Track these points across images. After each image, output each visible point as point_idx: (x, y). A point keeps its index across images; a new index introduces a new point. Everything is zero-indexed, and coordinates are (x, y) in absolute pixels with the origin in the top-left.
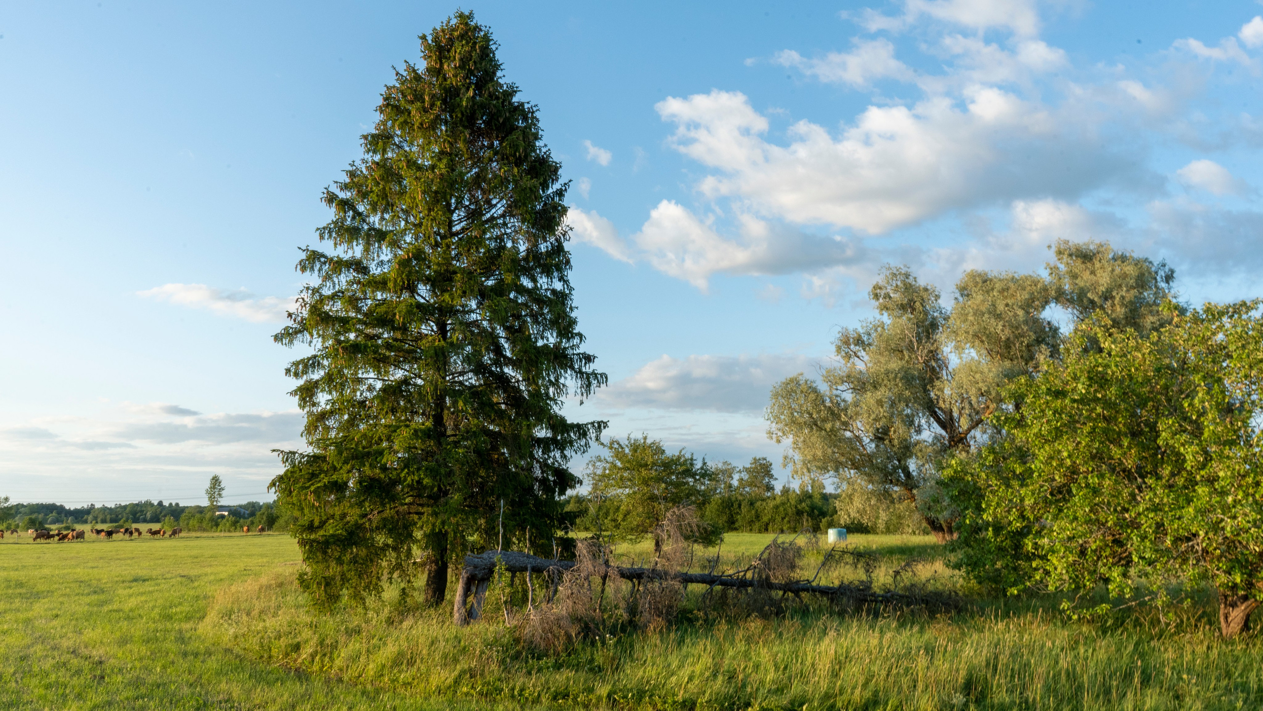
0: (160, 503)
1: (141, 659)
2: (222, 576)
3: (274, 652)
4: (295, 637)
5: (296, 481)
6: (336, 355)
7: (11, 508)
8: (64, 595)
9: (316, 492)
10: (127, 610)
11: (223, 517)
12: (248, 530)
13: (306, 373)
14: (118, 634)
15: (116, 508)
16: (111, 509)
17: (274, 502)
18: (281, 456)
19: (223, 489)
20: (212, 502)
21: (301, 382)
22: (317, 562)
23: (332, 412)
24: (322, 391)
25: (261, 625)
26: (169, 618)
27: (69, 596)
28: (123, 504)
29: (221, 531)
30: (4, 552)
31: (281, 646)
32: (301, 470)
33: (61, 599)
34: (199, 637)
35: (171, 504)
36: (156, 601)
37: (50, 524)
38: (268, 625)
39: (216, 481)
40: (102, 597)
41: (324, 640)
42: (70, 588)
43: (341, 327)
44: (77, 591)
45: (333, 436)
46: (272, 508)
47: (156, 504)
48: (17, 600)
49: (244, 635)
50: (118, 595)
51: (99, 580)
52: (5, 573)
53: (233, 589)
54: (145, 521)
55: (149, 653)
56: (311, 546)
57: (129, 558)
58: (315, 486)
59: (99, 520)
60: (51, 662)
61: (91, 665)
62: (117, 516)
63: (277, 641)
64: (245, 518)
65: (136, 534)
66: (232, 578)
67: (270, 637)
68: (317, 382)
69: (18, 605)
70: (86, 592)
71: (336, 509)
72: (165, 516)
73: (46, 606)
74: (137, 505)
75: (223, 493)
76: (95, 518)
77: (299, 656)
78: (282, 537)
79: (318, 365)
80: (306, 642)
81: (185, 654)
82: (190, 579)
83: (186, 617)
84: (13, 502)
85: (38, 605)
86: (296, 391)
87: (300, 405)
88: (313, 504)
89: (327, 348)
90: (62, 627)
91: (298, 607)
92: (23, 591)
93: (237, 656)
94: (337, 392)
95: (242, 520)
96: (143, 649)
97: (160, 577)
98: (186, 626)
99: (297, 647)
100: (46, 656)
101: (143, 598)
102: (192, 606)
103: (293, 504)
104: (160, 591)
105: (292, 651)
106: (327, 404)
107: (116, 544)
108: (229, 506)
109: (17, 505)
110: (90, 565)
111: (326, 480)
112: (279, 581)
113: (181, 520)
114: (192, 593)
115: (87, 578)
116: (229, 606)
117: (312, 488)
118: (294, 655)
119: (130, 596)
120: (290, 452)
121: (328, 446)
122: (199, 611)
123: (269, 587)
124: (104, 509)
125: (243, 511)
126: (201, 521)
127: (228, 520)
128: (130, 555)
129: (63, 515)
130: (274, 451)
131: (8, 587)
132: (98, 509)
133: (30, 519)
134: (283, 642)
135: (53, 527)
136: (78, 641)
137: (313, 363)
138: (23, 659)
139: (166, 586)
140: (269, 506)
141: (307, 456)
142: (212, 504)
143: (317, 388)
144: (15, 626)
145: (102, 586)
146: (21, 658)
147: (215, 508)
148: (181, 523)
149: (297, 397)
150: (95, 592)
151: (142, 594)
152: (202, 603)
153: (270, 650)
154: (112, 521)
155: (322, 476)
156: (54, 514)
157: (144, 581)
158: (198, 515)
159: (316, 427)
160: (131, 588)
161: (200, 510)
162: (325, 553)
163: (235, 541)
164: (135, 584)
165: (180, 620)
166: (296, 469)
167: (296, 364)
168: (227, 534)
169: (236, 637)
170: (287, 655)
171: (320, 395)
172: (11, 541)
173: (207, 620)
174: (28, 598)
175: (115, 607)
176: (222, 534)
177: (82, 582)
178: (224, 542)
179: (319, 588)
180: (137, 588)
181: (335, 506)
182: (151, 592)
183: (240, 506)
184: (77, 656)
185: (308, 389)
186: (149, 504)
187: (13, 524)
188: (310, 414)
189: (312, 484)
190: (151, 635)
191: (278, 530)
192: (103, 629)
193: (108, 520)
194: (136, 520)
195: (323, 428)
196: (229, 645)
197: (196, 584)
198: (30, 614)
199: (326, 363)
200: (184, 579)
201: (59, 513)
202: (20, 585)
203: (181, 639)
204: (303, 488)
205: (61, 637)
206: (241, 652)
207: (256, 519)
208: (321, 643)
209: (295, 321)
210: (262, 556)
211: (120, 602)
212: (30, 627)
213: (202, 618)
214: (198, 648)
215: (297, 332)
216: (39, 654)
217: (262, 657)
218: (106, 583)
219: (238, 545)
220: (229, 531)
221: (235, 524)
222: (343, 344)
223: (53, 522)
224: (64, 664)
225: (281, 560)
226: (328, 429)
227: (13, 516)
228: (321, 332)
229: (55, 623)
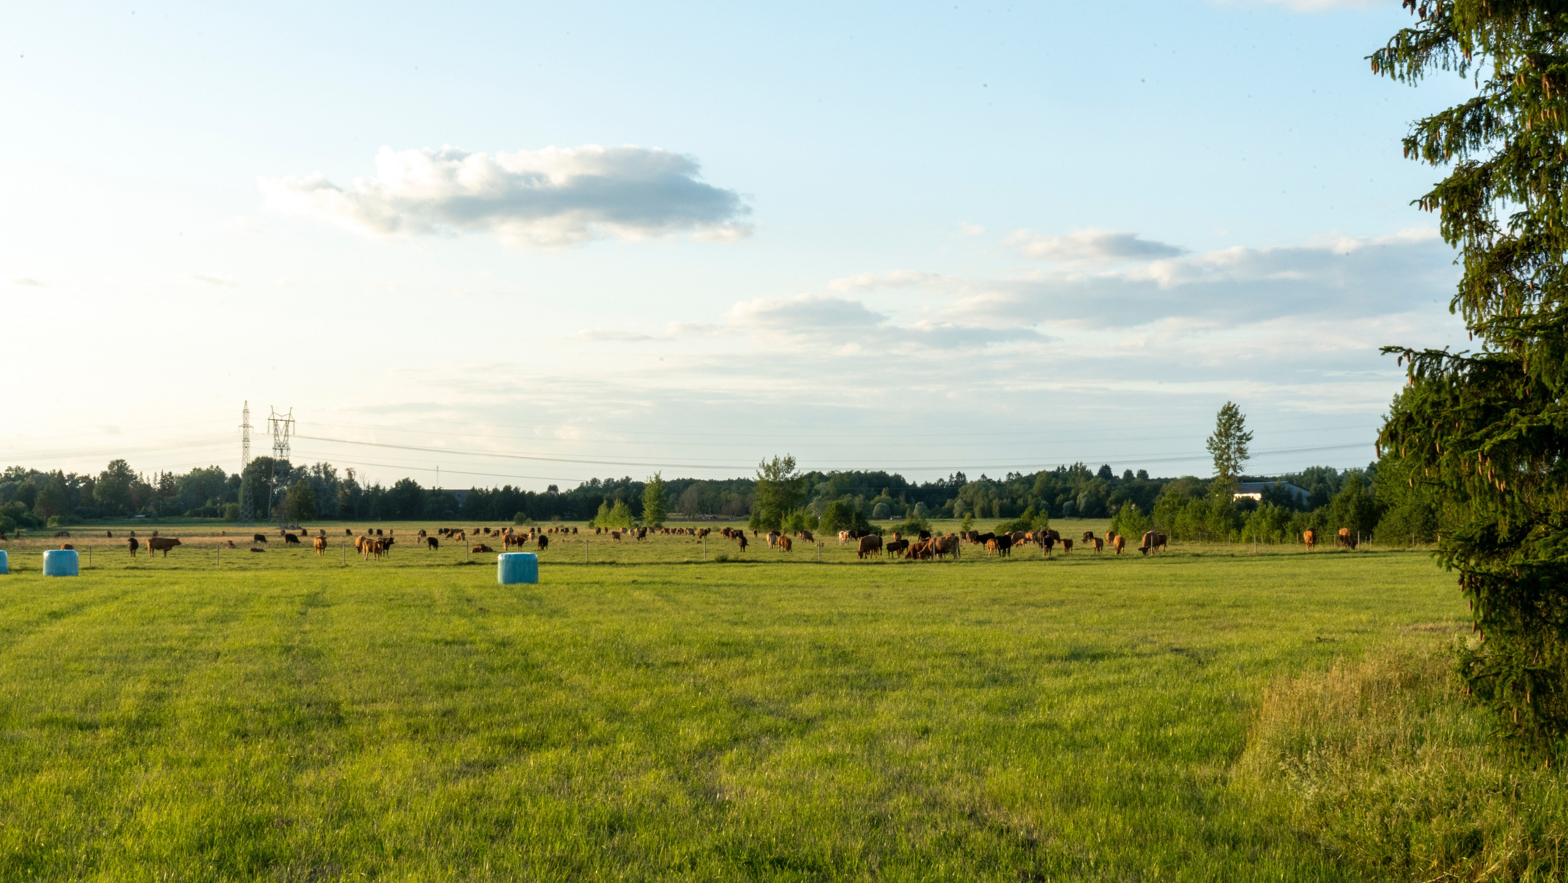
0: (1105, 471)
1: (1115, 843)
2: (1270, 653)
3: (1417, 850)
4: (1466, 817)
5: (1447, 428)
6: (1534, 96)
7: (798, 482)
8: (930, 684)
9: (1501, 456)
10: (1068, 727)
11: (1250, 504)
12: (1314, 540)
13: (1458, 147)
14: (1058, 782)
15: (1010, 482)
16: (999, 484)
17: (1372, 467)
18: (1405, 361)
19: (1247, 438)
20: (1224, 469)
21: (1445, 171)
22: (1511, 633)
23: (1529, 246)
24: (1501, 193)
25: (1379, 781)
26: (1161, 749)
27: (942, 686)
28: (1025, 473)
29: (1250, 540)
30: (800, 582)
31: (1433, 838)
32: (1456, 399)
33: (928, 693)
34: (1236, 800)
35: (1128, 474)
36: (1127, 707)
37: (878, 518)
38: (1395, 782)
39: (1230, 418)
40: (1012, 693)
41: (1540, 831)
42: (943, 668)
43: (1545, 19)
44: (957, 677)
45: (1536, 310)
46: (1368, 484)
47: (1095, 472)
48: (842, 692)
49: (1340, 803)
50: (1043, 690)
51: (999, 652)
52: (810, 630)
53: (1301, 686)
54: (1075, 513)
55: (1130, 831)
56: (1494, 591)
57: (1053, 604)
58: (1496, 440)
59: (977, 510)
60: (931, 835)
61: (1012, 849)
62: (1014, 501)
63: (1421, 825)
64: (1302, 509)
65: (1058, 547)
66: (1295, 661)
67: (1402, 813)
68: (1486, 170)
69: (845, 701)
70: (975, 679)
71: (1552, 498)
72: (1119, 502)
73: (902, 708)
74: (1054, 475)
75: (1248, 446)
76: (969, 506)
77: (1480, 865)
78: (1399, 557)
79: (1488, 124)
80: (1496, 832)
81: (1210, 839)
82: (1198, 659)
83: (1198, 749)
84: (802, 468)
85: (884, 704)
86: (1433, 196)
87: (1445, 232)
88: (1492, 486)
89: (1510, 77)
90: (941, 757)
91: (1463, 741)
92: (850, 670)
93: (1328, 854)
94: (1539, 191)
95: (1297, 515)
96: (1117, 821)
97: (1126, 651)
98: (1204, 771)
99: (1473, 844)
100: (920, 821)
101: (1098, 701)
102: (1209, 724)
103: (1442, 484)
104: (1133, 684)
105: (1461, 851)
106: (1515, 226)
107: (1020, 567)
108: (1262, 479)
109: (811, 475)
110: (973, 616)
111: (1523, 425)
112: (1411, 668)
113: (1156, 512)
114: (1204, 691)
115: (973, 648)
116: (1296, 728)
117: (1487, 446)
118: (1469, 863)
119: (1071, 692)
120: (1429, 353)
121: (1524, 334)
122: (1225, 736)
123: (1386, 685)
124: (986, 484)
125: (1296, 490)
126: (1201, 514)
127: (1263, 515)
128: (1055, 596)
129: (902, 498)
130: (1388, 350)
131: (822, 661)
132: (973, 484)
133: (839, 507)
134: (1438, 827)
135: (886, 525)
136: (978, 791)
137: (1475, 121)
138: (876, 822)
139: (1145, 674)
140: (1360, 480)
141: (1471, 361)
142: (1225, 475)
143: (1487, 184)
144: (848, 750)
145: (1008, 667)
146: (872, 819)
147: (1233, 482)
148: (1156, 520)
149: (1438, 211)
150: (995, 681)
151: (1096, 689)
152: (1231, 719)
153: (1407, 845)
154: (1005, 513)
155: (1512, 413)
156: (884, 496)
157: (1095, 657)
158: (1194, 502)
159: (1490, 287)
160: (1068, 673)
161: (1197, 488)
162: (1529, 610)
163: (1286, 567)
164: (1074, 665)
165: (1187, 758)
166: (1444, 395)
167: (1431, 125)
168: (1264, 548)
169: (1322, 807)
170: (1450, 859)
171: (1496, 203)
172: (808, 556)
173: (1247, 758)
174: (862, 688)
175: (1042, 718)
176: (1253, 548)
177: (963, 655)
178: (1261, 568)
179: (1519, 699)
180: (1081, 674)
181: (1550, 491)
182: (1112, 686)
183: (1290, 479)
184: (981, 824)
185: (1464, 190)
186: (1080, 473)
187: (807, 518)
188: (1473, 253)
189: (1488, 435)
190: (1127, 787)
191: (1386, 539)
192: (1025, 767)
193: (996, 510)
194: (1056, 512)
195: (1508, 290)
196: (1308, 825)
197: (1211, 671)
198: (872, 725)
199: (1507, 118)
200: (1181, 658)
201: (893, 494)
202: (842, 657)
203: (1195, 802)
204: (1466, 444)
205: (943, 780)
206: (1338, 845)
207: (1332, 513)
208: (1535, 837)
209: (1422, 13)
210: (1356, 605)
211: (1051, 707)
212: (877, 752)
213: (1234, 756)
214: (1236, 825)
215: (1429, 42)
216: (906, 815)
217: (1388, 860)
218: (1012, 660)
219: (1293, 576)
220: (1269, 541)
221: (1280, 523)
222: (1553, 67)
223: (885, 515)
224: (958, 841)
225: (1405, 618)
226: (1519, 290)
227: (805, 501)
228: (1492, 39)
229: (925, 746)
